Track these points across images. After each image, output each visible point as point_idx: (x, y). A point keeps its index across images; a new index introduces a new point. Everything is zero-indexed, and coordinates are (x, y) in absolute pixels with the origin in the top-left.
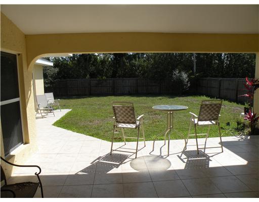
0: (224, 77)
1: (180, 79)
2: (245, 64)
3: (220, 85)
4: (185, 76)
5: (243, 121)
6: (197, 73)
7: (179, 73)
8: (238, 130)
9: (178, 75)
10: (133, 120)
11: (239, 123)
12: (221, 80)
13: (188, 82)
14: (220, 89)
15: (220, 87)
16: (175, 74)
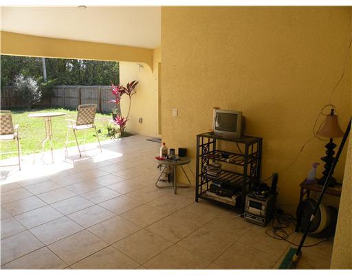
0: (83, 85)
1: (27, 88)
2: (104, 69)
3: (80, 95)
4: (33, 83)
5: (112, 127)
6: (48, 79)
7: (24, 79)
8: (109, 135)
9: (24, 82)
10: (10, 130)
11: (109, 129)
12: (80, 89)
13: (38, 91)
14: (80, 100)
15: (80, 97)
16: (19, 81)
